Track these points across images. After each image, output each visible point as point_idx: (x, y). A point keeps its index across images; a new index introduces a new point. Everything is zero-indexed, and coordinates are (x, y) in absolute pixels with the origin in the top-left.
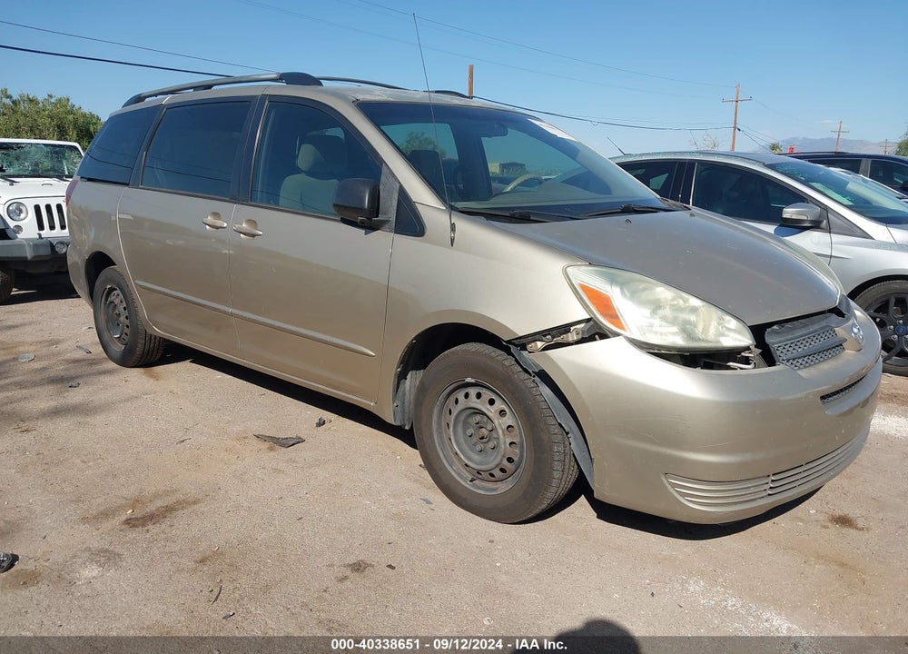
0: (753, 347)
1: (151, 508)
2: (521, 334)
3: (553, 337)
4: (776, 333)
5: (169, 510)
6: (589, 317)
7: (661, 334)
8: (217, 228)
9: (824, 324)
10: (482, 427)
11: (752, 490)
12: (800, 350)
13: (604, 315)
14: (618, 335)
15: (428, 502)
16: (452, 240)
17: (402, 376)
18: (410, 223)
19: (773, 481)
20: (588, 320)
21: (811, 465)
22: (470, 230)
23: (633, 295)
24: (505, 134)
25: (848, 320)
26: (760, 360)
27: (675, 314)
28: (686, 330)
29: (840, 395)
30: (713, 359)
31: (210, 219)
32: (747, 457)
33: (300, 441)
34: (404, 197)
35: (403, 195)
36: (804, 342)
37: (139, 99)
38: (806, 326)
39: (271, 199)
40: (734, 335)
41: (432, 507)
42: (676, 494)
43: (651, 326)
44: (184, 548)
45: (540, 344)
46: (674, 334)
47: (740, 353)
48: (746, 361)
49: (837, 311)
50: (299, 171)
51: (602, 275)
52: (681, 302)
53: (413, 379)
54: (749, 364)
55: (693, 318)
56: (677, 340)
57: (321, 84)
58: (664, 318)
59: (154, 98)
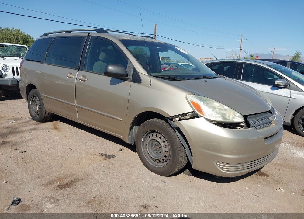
0: (244, 122)
1: (66, 181)
2: (171, 115)
3: (181, 117)
4: (251, 118)
5: (73, 182)
6: (193, 111)
7: (215, 117)
8: (71, 78)
9: (266, 115)
10: (157, 146)
11: (242, 167)
12: (258, 123)
13: (198, 111)
14: (202, 117)
15: (164, 182)
16: (150, 85)
17: (132, 128)
18: (137, 79)
19: (248, 164)
20: (193, 112)
21: (260, 160)
22: (156, 82)
23: (207, 105)
24: (167, 51)
25: (273, 114)
26: (246, 126)
27: (220, 111)
28: (223, 116)
29: (270, 138)
30: (231, 126)
31: (69, 75)
32: (241, 156)
33: (114, 156)
34: (135, 71)
35: (135, 70)
36: (259, 121)
37: (46, 34)
38: (260, 116)
39: (90, 69)
40: (238, 118)
41: (166, 184)
42: (218, 167)
43: (212, 114)
44: (81, 197)
45: (177, 119)
46: (219, 117)
47: (239, 124)
48: (241, 127)
49: (270, 112)
50: (100, 60)
51: (197, 98)
52: (222, 107)
53: (136, 129)
54: (243, 127)
55: (225, 112)
56: (221, 119)
57: (108, 33)
58: (216, 112)
59: (51, 34)
